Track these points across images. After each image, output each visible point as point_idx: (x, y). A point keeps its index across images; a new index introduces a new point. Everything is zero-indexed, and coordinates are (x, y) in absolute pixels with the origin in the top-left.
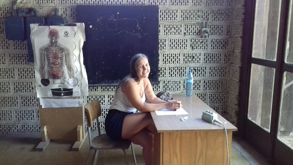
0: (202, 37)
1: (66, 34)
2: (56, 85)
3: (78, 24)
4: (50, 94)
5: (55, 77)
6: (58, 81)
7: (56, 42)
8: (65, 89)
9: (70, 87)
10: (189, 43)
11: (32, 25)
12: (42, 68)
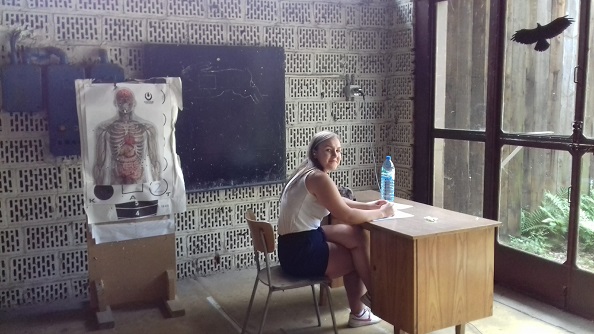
0: (347, 100)
1: (149, 98)
2: (126, 195)
3: (169, 79)
4: (113, 214)
5: (125, 180)
6: (131, 188)
7: (130, 114)
8: (142, 203)
9: (153, 198)
10: (329, 111)
11: (79, 83)
12: (100, 163)
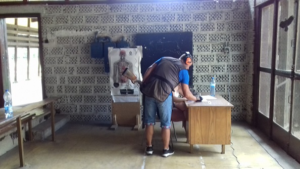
0: (225, 53)
2: (123, 87)
3: (138, 47)
4: (119, 93)
5: (123, 81)
7: (124, 59)
8: (128, 90)
9: (132, 88)
10: (215, 58)
11: (109, 48)
12: (115, 75)
